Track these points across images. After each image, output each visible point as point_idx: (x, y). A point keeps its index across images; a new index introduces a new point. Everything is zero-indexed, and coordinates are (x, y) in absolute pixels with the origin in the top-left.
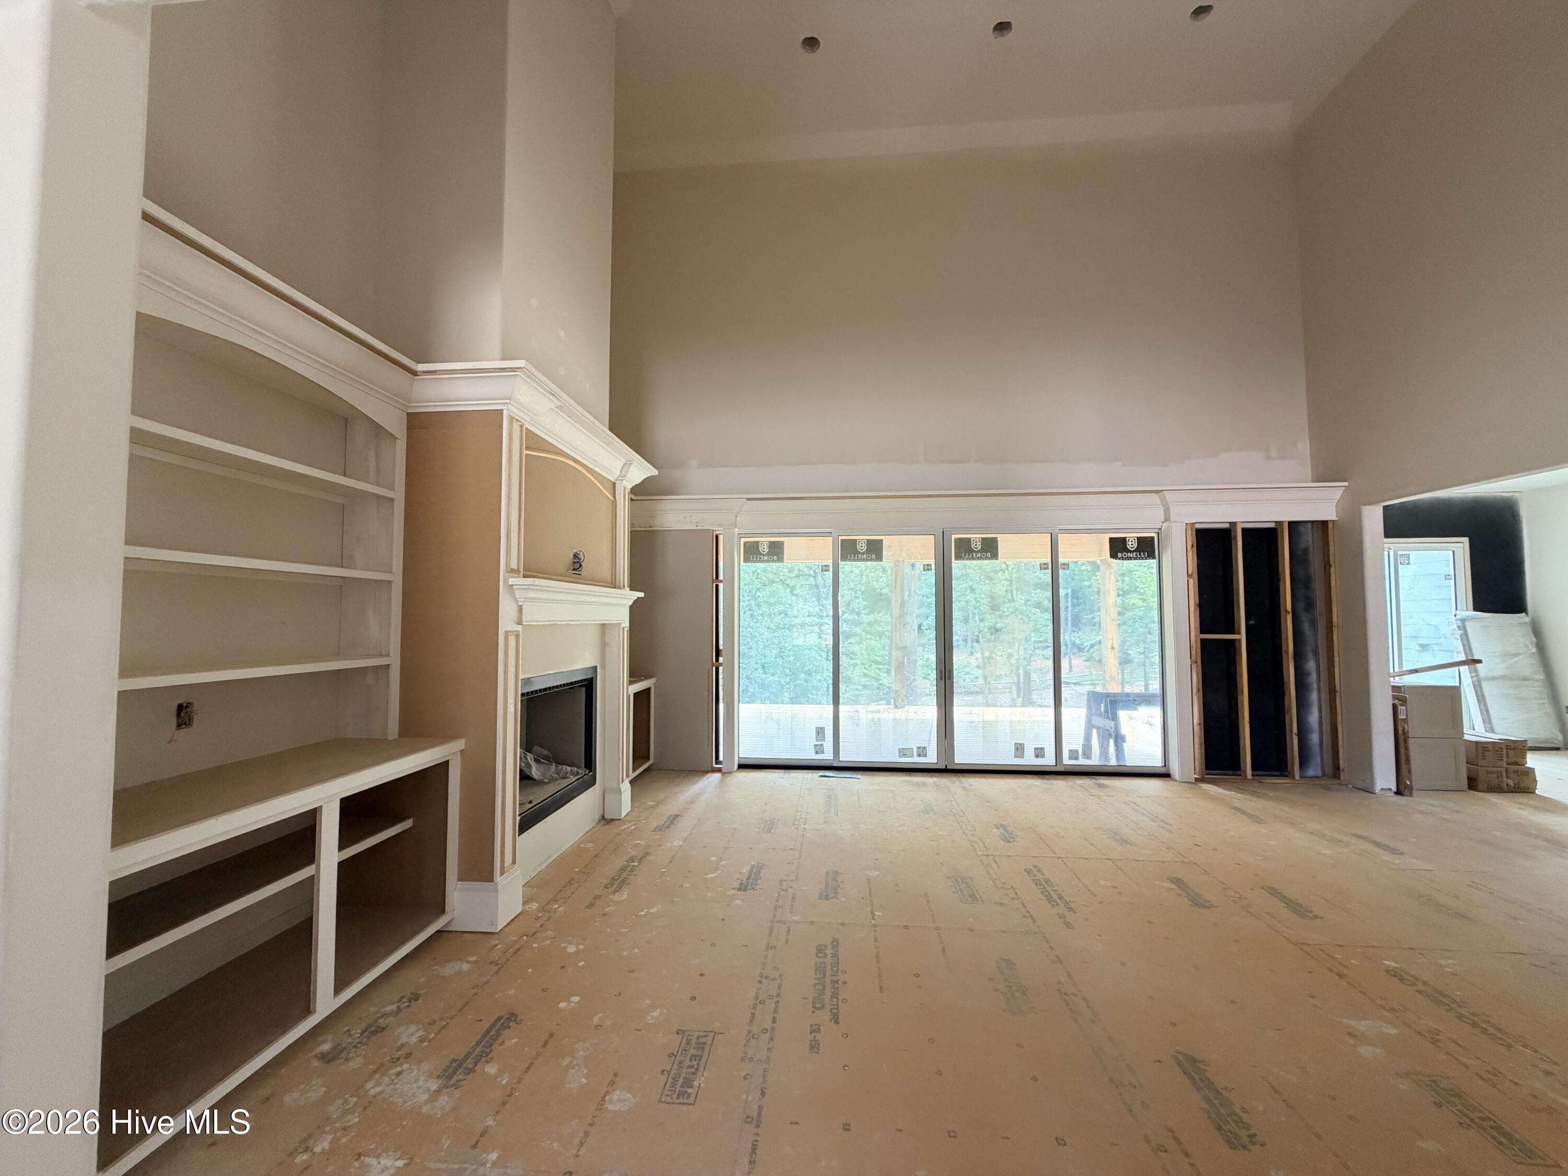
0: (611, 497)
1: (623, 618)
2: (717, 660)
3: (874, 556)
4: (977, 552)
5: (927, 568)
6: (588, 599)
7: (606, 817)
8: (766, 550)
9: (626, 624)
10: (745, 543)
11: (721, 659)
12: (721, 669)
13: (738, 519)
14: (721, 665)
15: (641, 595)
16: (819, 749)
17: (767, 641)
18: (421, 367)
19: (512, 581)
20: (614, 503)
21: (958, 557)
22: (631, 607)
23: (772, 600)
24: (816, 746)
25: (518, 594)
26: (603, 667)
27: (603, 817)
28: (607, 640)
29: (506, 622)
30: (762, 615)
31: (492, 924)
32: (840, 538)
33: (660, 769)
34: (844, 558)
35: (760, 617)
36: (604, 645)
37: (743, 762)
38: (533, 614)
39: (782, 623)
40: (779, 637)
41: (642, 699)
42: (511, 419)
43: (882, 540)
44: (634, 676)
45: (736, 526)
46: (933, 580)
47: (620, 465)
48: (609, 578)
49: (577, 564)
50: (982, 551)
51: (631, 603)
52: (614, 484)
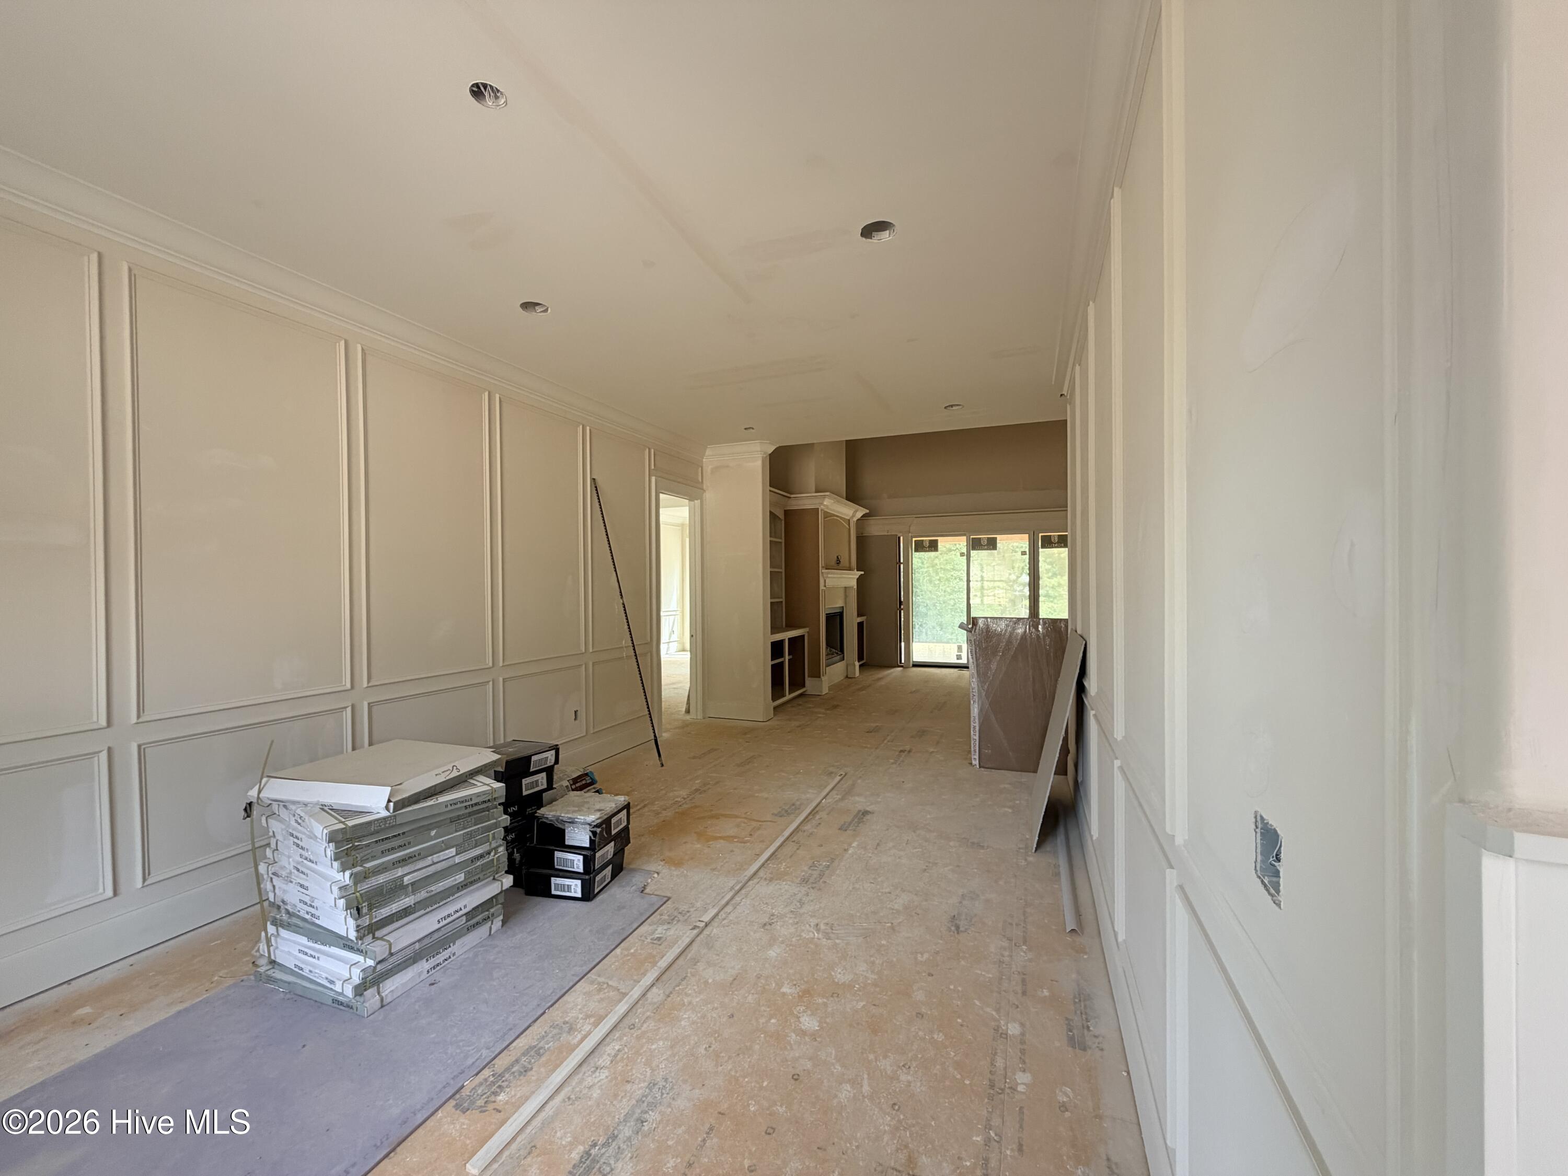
0: (847, 526)
1: (854, 584)
2: (900, 607)
3: (991, 547)
4: (1055, 543)
5: (1024, 553)
6: (844, 576)
7: (849, 676)
8: (928, 545)
9: (855, 587)
10: (915, 541)
11: (902, 607)
12: (902, 611)
13: (911, 528)
14: (902, 609)
15: (863, 573)
16: (959, 657)
17: (944, 603)
18: (792, 496)
19: (823, 571)
20: (849, 529)
21: (1043, 547)
22: (857, 579)
23: (948, 567)
24: (957, 655)
25: (825, 575)
26: (846, 607)
27: (847, 677)
28: (847, 594)
29: (822, 587)
30: (939, 580)
31: (821, 692)
32: (971, 537)
33: (869, 665)
34: (974, 549)
35: (937, 582)
36: (846, 597)
37: (915, 663)
38: (829, 583)
39: (957, 587)
40: (954, 599)
41: (860, 625)
42: (821, 510)
43: (996, 538)
44: (859, 615)
45: (909, 532)
46: (1027, 561)
47: (852, 512)
48: (848, 565)
49: (838, 562)
50: (1058, 542)
51: (858, 577)
52: (849, 520)
